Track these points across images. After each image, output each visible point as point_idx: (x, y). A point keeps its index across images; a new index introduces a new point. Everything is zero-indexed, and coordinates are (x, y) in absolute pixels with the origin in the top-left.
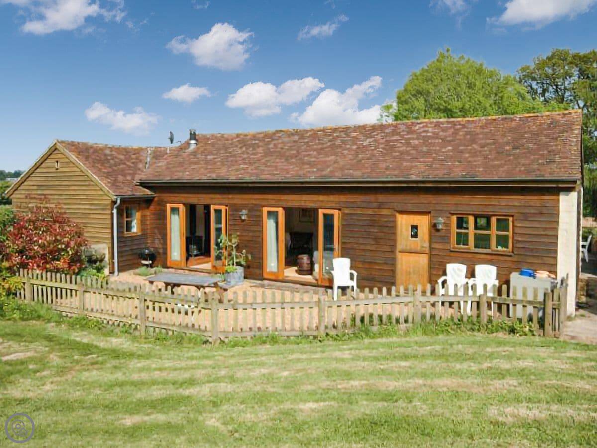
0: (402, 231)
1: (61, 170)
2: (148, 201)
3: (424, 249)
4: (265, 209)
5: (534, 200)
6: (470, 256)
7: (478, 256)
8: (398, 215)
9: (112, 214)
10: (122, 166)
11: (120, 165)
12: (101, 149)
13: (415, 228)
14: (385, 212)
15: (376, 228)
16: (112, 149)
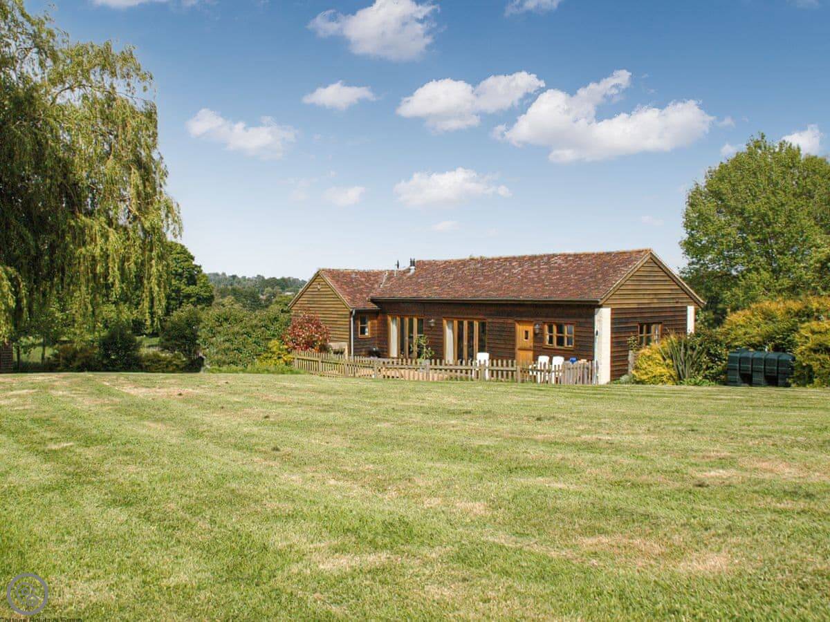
0: (519, 335)
1: (321, 290)
2: (376, 313)
3: (531, 347)
6: (552, 351)
7: (556, 351)
8: (517, 324)
9: (350, 321)
10: (362, 287)
11: (360, 285)
12: (349, 274)
13: (527, 332)
14: (510, 322)
15: (505, 332)
16: (356, 273)
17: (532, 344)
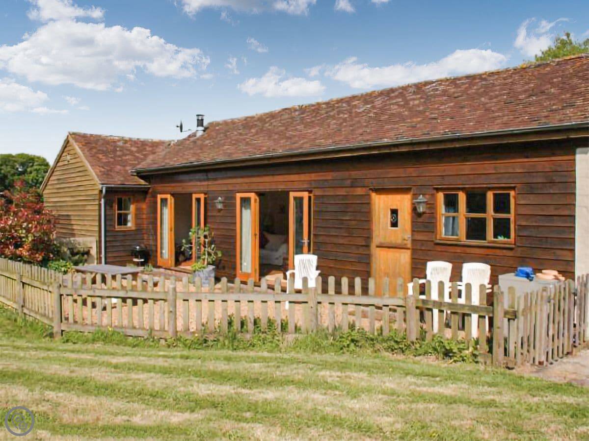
0: (379, 218)
1: (71, 162)
2: (143, 193)
3: (405, 242)
4: (239, 196)
5: (541, 163)
6: (458, 250)
7: (468, 250)
8: (374, 195)
9: (100, 205)
10: (128, 157)
11: (126, 156)
12: (114, 141)
13: (394, 212)
14: (359, 191)
15: (350, 214)
17: (408, 235)
